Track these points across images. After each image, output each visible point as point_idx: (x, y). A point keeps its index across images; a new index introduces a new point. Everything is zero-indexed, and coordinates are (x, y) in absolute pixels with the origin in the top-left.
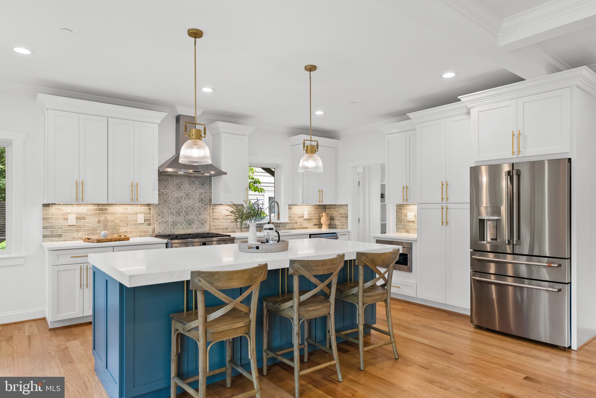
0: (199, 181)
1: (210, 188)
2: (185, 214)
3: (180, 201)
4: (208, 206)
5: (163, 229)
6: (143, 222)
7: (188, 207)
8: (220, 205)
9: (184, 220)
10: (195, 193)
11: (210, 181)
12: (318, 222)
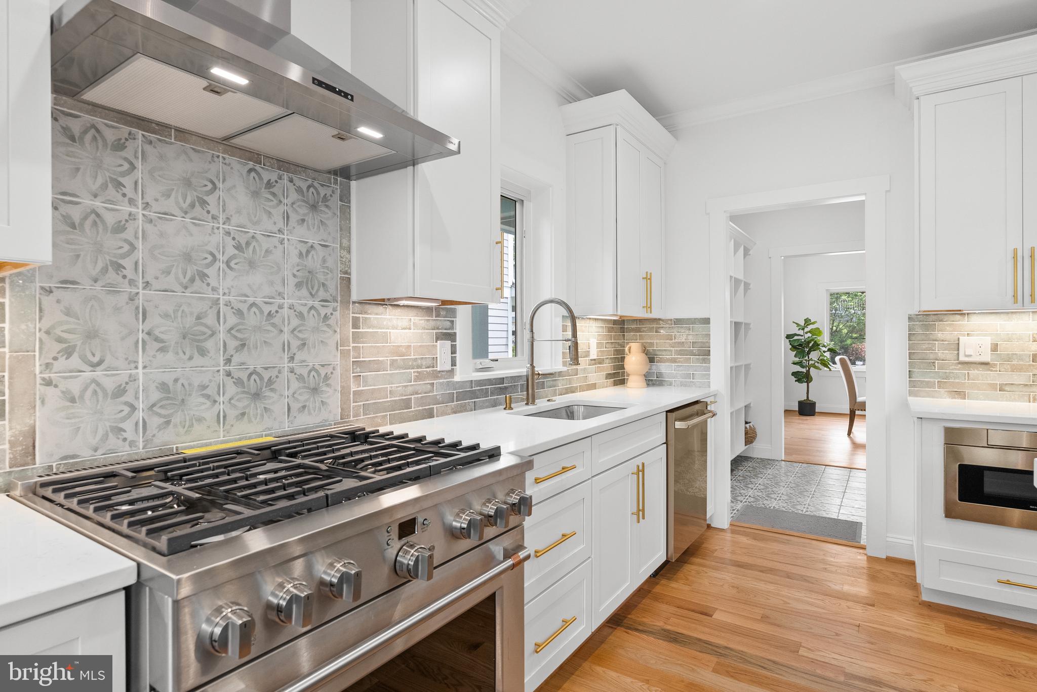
0: (299, 190)
1: (346, 230)
2: (232, 344)
3: (203, 276)
4: (335, 310)
5: (95, 432)
7: (244, 307)
8: (382, 307)
9: (228, 374)
10: (282, 242)
11: (345, 197)
12: (615, 367)
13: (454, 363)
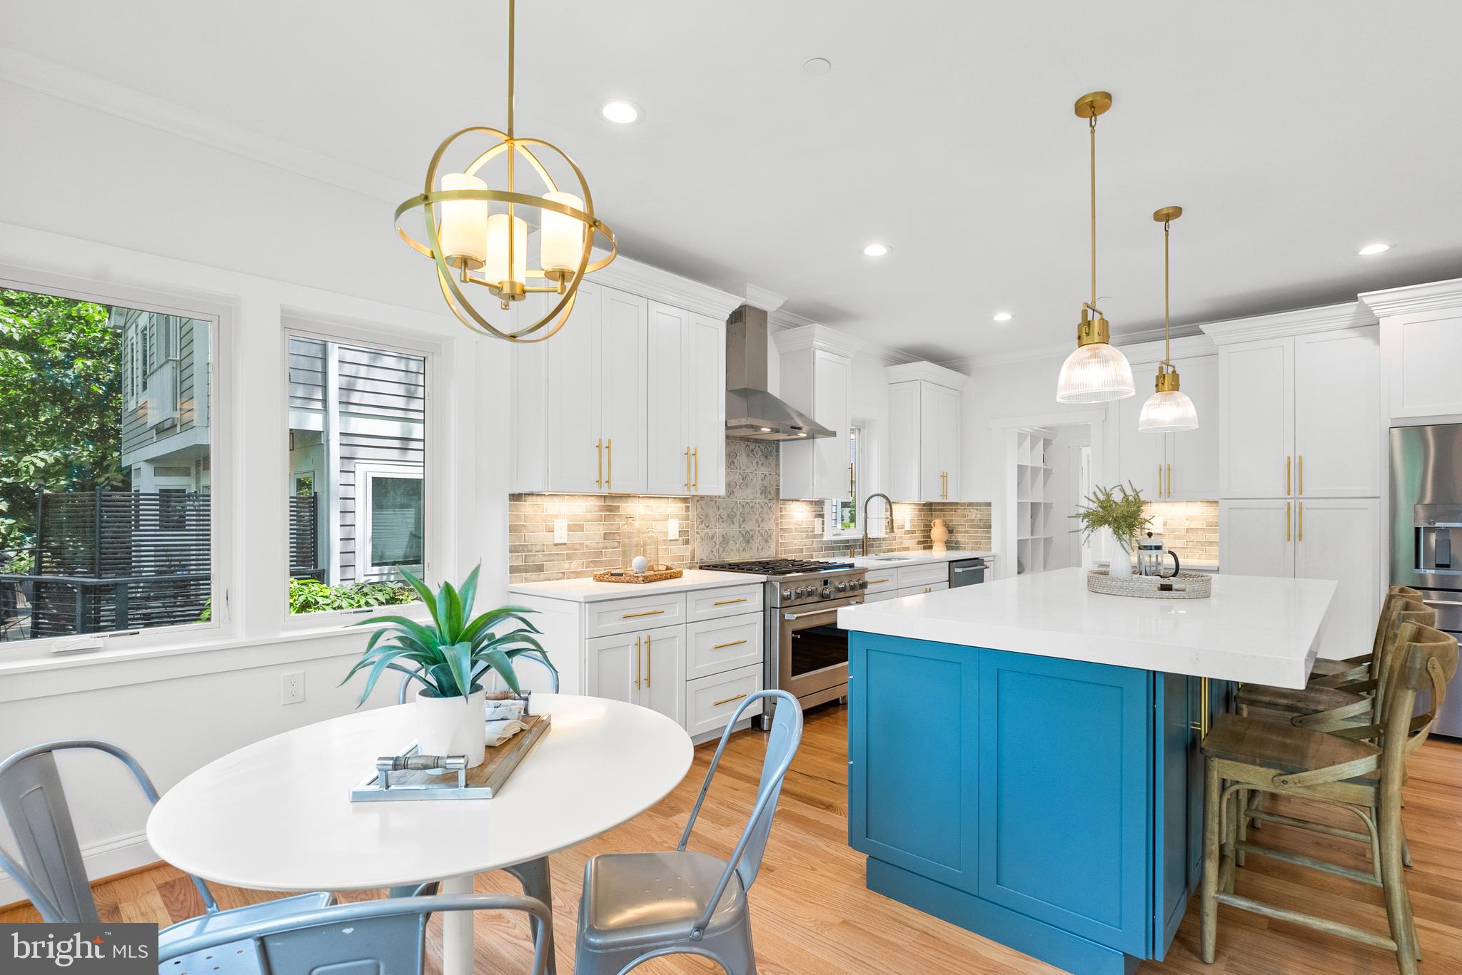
0: (762, 451)
1: (778, 466)
4: (774, 504)
5: (707, 551)
6: (677, 537)
7: (745, 504)
8: (791, 502)
9: (740, 532)
10: (756, 475)
11: (778, 450)
12: (924, 537)
13: (823, 531)
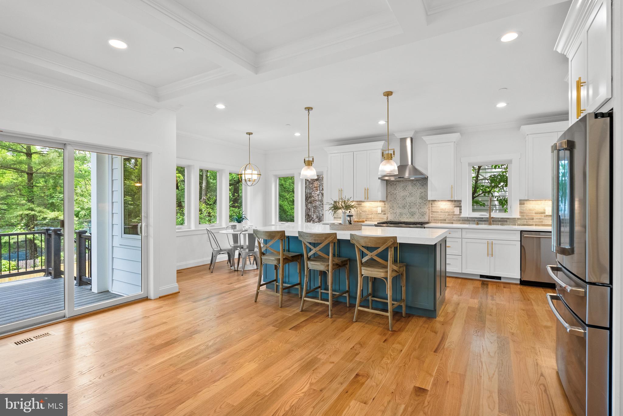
0: (420, 184)
2: (409, 208)
3: (405, 199)
4: (427, 202)
5: (393, 217)
6: (381, 212)
7: (411, 202)
8: (438, 201)
9: (408, 212)
10: (417, 192)
13: (461, 213)
